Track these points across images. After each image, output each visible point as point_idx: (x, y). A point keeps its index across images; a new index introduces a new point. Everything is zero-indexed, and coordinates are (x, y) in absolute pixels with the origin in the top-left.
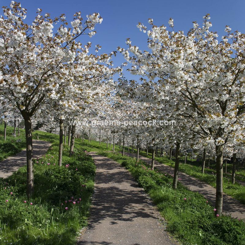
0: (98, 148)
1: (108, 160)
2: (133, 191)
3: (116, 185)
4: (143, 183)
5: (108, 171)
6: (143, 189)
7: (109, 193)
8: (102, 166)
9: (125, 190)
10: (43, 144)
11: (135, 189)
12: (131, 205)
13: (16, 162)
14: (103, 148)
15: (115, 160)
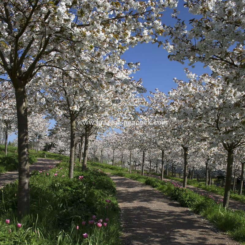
0: (111, 169)
1: (125, 179)
2: (173, 212)
3: (144, 204)
4: (188, 201)
5: (128, 189)
6: (189, 209)
7: (139, 214)
8: (119, 184)
9: (160, 211)
10: (49, 161)
11: (178, 210)
12: (178, 231)
13: (11, 176)
14: (118, 169)
15: (134, 180)
